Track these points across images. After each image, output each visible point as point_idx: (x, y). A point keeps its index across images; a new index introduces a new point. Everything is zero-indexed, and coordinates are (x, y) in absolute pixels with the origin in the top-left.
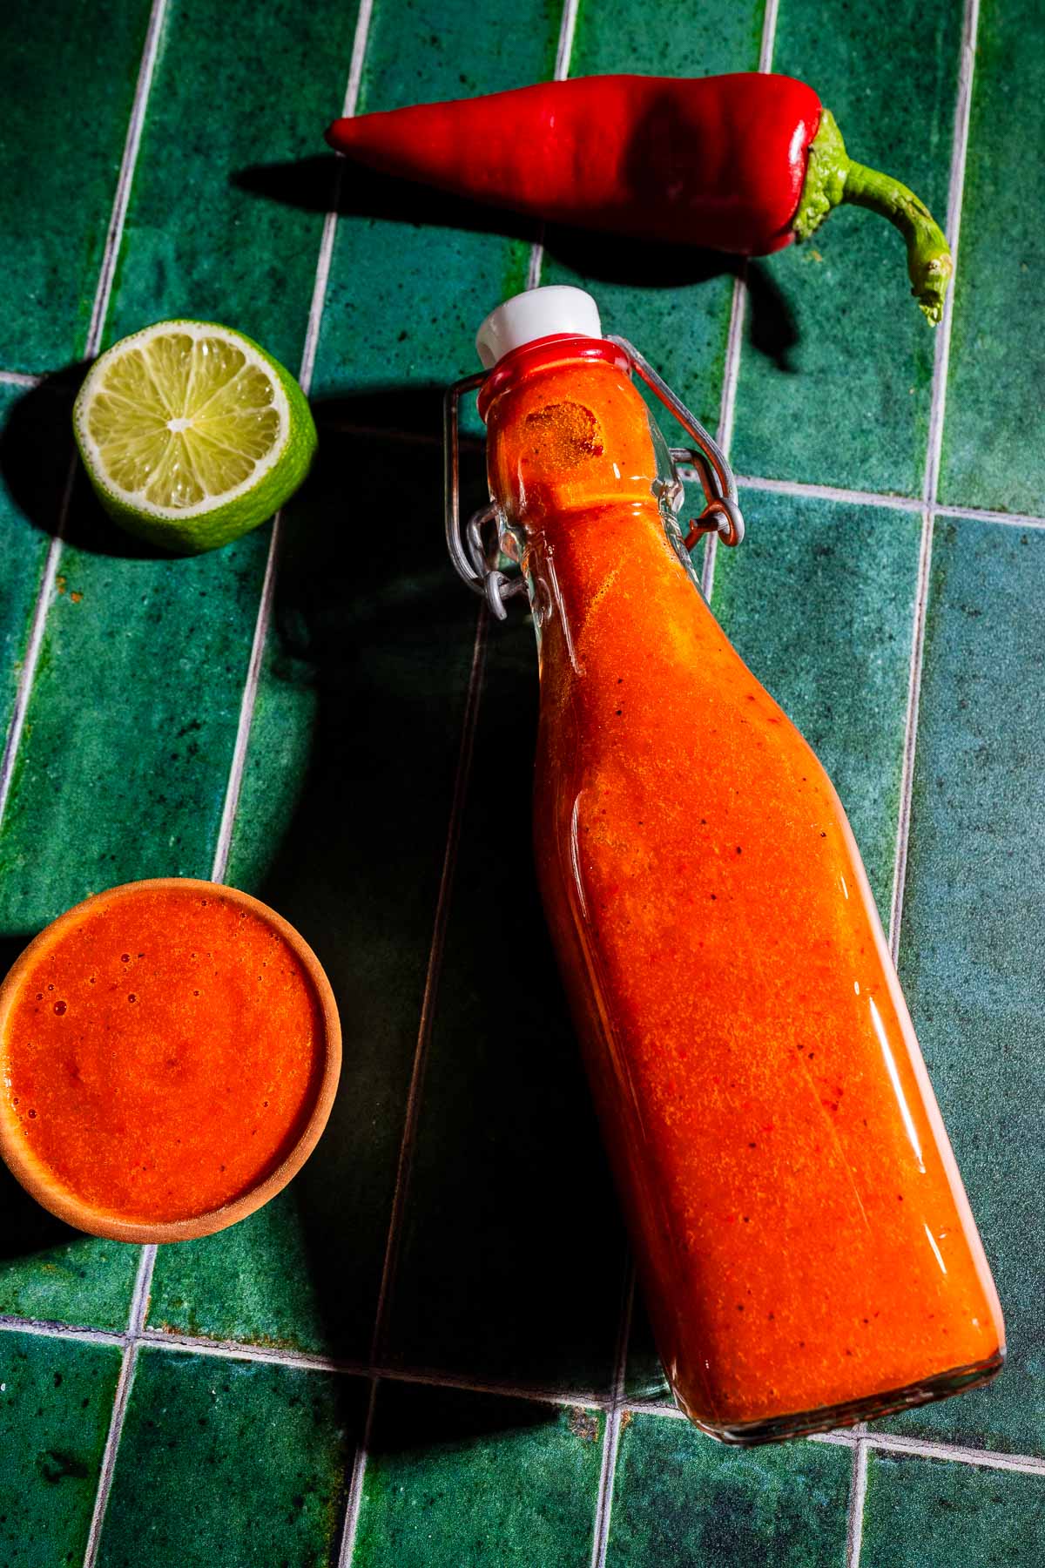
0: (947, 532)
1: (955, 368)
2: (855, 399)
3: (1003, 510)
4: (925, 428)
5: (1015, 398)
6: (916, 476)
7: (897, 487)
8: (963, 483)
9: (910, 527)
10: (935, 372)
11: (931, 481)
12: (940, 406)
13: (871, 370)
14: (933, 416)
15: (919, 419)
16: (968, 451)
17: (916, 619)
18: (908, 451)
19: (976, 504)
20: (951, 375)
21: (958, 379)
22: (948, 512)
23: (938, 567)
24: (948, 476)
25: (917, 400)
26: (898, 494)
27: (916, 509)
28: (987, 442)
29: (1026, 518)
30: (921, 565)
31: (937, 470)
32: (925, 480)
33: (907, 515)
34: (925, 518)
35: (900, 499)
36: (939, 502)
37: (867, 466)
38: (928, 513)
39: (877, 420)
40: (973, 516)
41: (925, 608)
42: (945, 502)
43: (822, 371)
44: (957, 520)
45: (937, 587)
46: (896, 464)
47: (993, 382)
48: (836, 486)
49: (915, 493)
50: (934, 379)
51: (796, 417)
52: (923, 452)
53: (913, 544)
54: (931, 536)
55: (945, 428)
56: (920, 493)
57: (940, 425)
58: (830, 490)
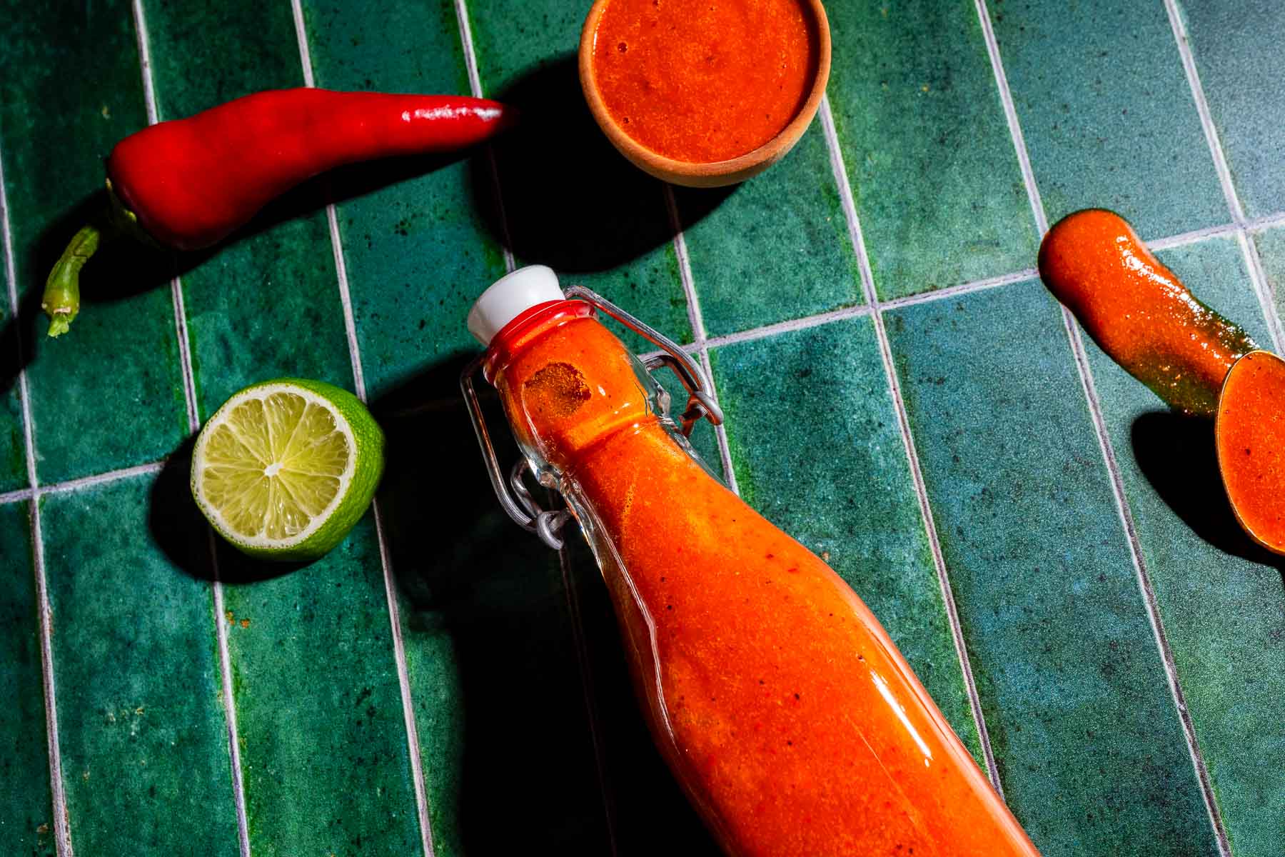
0: (896, 322)
1: (857, 187)
2: (786, 242)
3: (934, 288)
4: (849, 245)
5: (913, 195)
6: (856, 286)
7: (843, 301)
8: (895, 277)
9: (864, 328)
10: (842, 197)
11: (868, 285)
12: (855, 223)
13: (791, 214)
14: (852, 233)
15: (841, 239)
16: (889, 251)
17: (895, 402)
18: (842, 268)
19: (911, 292)
20: (855, 195)
21: (861, 196)
22: (891, 306)
23: (898, 355)
24: (882, 278)
25: (835, 224)
26: (846, 306)
27: (865, 313)
28: (902, 239)
29: (954, 288)
30: (884, 357)
31: (870, 275)
32: (864, 287)
33: (859, 321)
34: (874, 318)
35: (850, 309)
36: (881, 301)
37: (814, 292)
38: (874, 312)
39: (809, 252)
40: (911, 302)
41: (899, 390)
42: (886, 299)
43: (753, 229)
44: (900, 310)
45: (903, 371)
46: (836, 282)
47: (890, 188)
48: (795, 318)
49: (859, 301)
50: (842, 202)
51: (744, 274)
52: (855, 265)
53: (873, 343)
54: (884, 331)
55: (866, 239)
56: (863, 299)
57: (860, 238)
58: (791, 322)
